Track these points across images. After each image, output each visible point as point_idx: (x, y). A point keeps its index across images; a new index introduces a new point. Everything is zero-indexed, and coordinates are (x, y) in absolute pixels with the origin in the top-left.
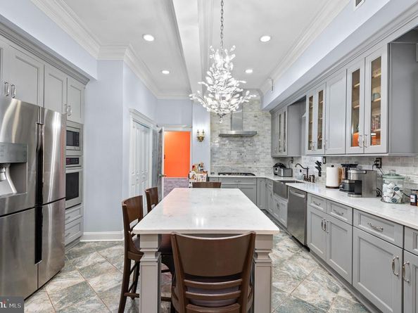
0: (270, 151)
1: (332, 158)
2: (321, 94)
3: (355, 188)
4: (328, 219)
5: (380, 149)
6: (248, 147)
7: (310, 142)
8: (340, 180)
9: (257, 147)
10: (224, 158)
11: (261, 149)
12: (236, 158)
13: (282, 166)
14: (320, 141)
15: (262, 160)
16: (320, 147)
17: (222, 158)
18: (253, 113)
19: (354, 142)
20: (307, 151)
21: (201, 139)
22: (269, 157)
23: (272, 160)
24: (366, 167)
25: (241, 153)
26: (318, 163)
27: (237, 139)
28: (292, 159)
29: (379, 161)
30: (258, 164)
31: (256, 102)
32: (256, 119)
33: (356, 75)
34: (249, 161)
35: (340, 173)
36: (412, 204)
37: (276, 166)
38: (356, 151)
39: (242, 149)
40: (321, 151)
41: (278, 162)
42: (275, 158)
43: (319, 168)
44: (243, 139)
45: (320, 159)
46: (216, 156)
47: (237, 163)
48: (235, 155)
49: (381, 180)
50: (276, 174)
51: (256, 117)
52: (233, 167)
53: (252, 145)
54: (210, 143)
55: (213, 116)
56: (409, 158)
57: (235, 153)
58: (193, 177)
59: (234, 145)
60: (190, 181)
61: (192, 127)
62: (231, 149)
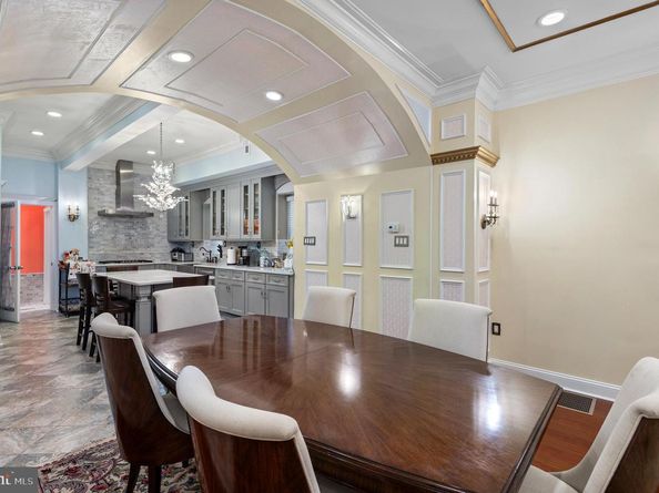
0: (166, 234)
1: (231, 242)
2: (223, 192)
3: (247, 261)
4: (230, 283)
5: (258, 237)
6: (139, 229)
7: (214, 229)
8: (237, 259)
9: (151, 230)
10: (105, 242)
11: (155, 232)
12: (123, 242)
13: (181, 251)
14: (223, 229)
15: (156, 245)
16: (222, 233)
17: (102, 242)
19: (246, 232)
20: (212, 237)
21: (73, 218)
22: (165, 241)
23: (168, 244)
24: (252, 248)
25: (130, 236)
26: (220, 247)
27: (124, 220)
28: (193, 244)
29: (259, 244)
30: (152, 250)
33: (246, 188)
34: (141, 246)
35: (237, 253)
37: (174, 251)
38: (246, 237)
39: (132, 232)
40: (224, 237)
41: (175, 247)
42: (171, 242)
43: (221, 251)
44: (132, 220)
45: (221, 243)
46: (94, 240)
47: (126, 249)
48: (122, 238)
49: (258, 255)
50: (174, 260)
52: (120, 253)
53: (145, 227)
54: (86, 224)
55: (89, 189)
56: (271, 242)
57: (122, 237)
58: (75, 267)
59: (121, 227)
60: (70, 271)
61: (56, 201)
62: (116, 232)
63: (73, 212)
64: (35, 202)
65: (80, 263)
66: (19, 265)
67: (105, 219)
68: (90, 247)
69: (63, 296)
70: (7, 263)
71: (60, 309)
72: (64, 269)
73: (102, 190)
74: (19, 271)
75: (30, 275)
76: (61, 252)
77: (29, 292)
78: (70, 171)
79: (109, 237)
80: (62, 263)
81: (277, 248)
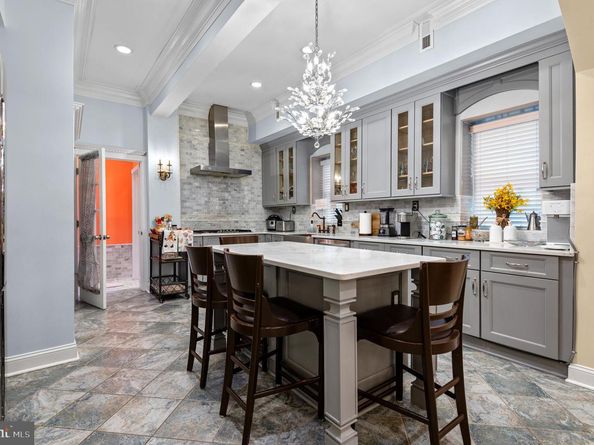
0: (260, 199)
1: (358, 204)
6: (233, 192)
8: (372, 228)
9: (246, 193)
10: (199, 208)
11: (250, 196)
12: (217, 208)
13: (278, 219)
15: (251, 211)
16: (353, 191)
17: (196, 208)
18: (240, 145)
21: (164, 176)
22: (260, 206)
23: (262, 210)
25: (224, 200)
27: (217, 180)
30: (247, 217)
31: (243, 130)
32: (243, 153)
33: (403, 118)
34: (235, 213)
36: (453, 239)
37: (270, 218)
39: (226, 195)
41: (271, 213)
42: (267, 208)
43: (339, 217)
44: (227, 181)
46: (187, 204)
47: (219, 215)
48: (216, 202)
50: (270, 230)
51: (243, 150)
52: (213, 221)
53: (239, 190)
54: (179, 184)
55: (181, 141)
56: (446, 199)
57: (216, 200)
58: (171, 237)
59: (215, 188)
60: (165, 243)
61: (146, 154)
62: (210, 195)
63: (165, 168)
64: (121, 156)
65: (176, 232)
66: (104, 233)
67: (199, 179)
68: (183, 213)
69: (156, 273)
70: (91, 231)
71: (152, 289)
72: (157, 239)
73: (195, 142)
74: (105, 241)
75: (118, 246)
76: (152, 218)
77: (118, 266)
78: (161, 117)
79: (203, 201)
80: (154, 232)
81: (458, 208)
